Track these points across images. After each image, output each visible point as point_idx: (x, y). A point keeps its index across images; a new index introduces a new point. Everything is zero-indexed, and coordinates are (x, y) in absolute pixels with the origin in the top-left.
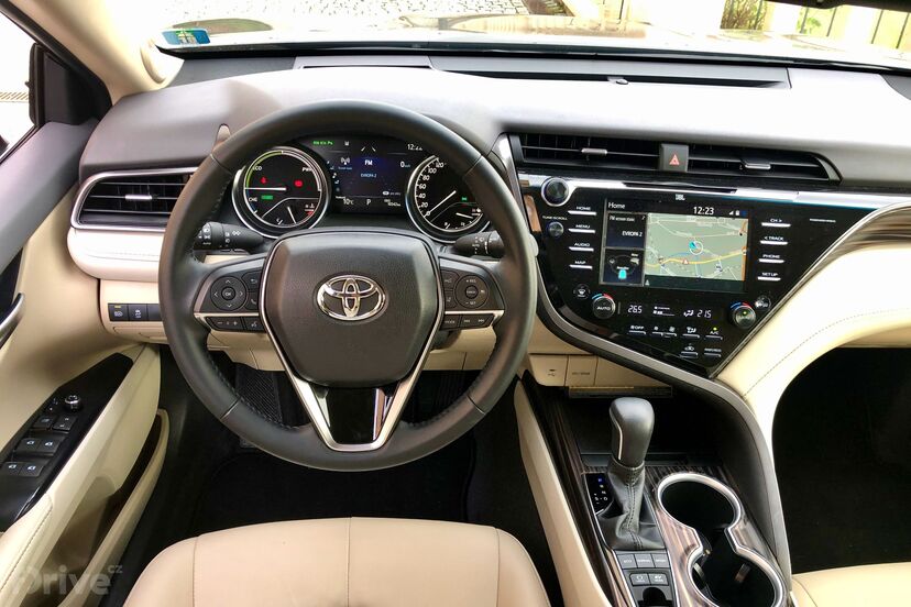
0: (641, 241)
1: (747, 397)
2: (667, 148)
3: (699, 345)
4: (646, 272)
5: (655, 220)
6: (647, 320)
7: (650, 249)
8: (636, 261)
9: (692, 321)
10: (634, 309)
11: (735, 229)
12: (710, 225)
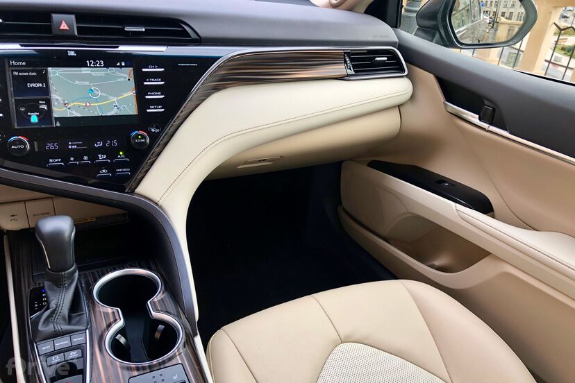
0: (46, 91)
1: (160, 203)
2: (55, 17)
3: (111, 167)
4: (55, 115)
5: (54, 73)
6: (64, 154)
7: (54, 96)
8: (45, 107)
9: (102, 150)
10: (51, 146)
11: (124, 75)
12: (98, 74)
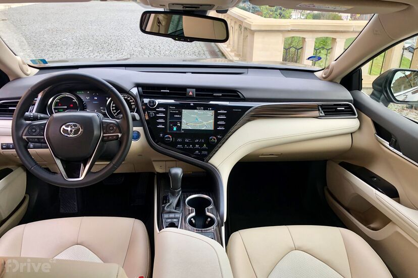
0: (180, 118)
1: (218, 168)
2: (188, 90)
3: (200, 150)
4: (182, 128)
5: (185, 112)
6: (183, 143)
7: (183, 121)
8: (179, 125)
9: (197, 143)
10: (179, 140)
11: (210, 113)
12: (201, 113)
